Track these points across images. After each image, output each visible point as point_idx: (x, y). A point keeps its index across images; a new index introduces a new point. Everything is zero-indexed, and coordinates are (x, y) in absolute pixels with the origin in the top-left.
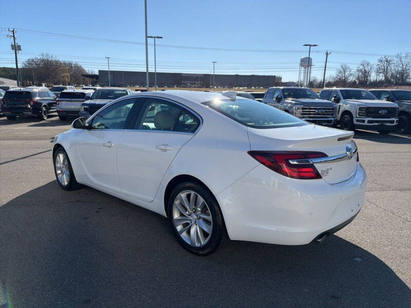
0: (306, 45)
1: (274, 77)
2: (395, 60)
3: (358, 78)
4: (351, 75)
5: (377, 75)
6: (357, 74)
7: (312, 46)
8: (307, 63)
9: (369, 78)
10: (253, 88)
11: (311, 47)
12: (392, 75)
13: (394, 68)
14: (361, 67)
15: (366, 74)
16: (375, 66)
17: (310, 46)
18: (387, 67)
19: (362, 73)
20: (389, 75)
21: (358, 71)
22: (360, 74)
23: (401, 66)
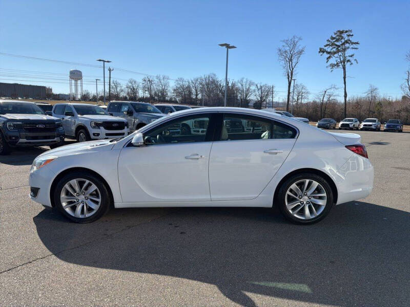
0: (100, 60)
1: (44, 88)
2: (156, 81)
3: (128, 94)
4: (122, 91)
5: (144, 93)
6: (126, 90)
7: (105, 61)
8: (76, 76)
9: (138, 95)
10: (20, 98)
11: (105, 63)
12: (155, 93)
13: (156, 87)
14: (130, 85)
15: (134, 91)
16: (141, 84)
17: (104, 61)
18: (150, 86)
19: (131, 90)
20: (153, 93)
21: (127, 87)
22: (129, 90)
23: (161, 86)
